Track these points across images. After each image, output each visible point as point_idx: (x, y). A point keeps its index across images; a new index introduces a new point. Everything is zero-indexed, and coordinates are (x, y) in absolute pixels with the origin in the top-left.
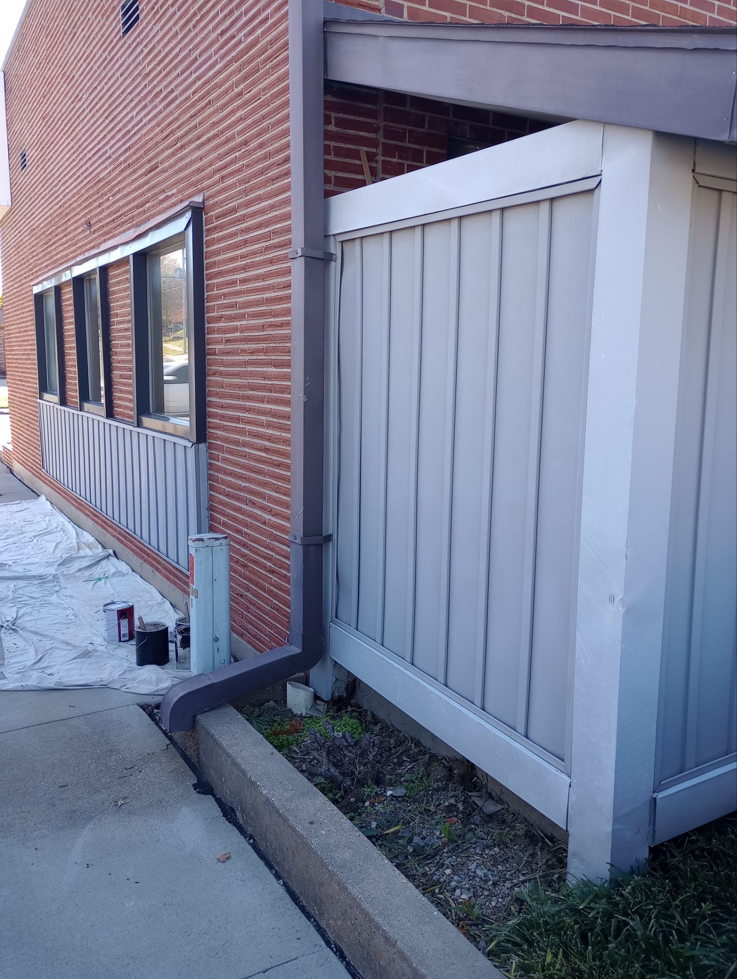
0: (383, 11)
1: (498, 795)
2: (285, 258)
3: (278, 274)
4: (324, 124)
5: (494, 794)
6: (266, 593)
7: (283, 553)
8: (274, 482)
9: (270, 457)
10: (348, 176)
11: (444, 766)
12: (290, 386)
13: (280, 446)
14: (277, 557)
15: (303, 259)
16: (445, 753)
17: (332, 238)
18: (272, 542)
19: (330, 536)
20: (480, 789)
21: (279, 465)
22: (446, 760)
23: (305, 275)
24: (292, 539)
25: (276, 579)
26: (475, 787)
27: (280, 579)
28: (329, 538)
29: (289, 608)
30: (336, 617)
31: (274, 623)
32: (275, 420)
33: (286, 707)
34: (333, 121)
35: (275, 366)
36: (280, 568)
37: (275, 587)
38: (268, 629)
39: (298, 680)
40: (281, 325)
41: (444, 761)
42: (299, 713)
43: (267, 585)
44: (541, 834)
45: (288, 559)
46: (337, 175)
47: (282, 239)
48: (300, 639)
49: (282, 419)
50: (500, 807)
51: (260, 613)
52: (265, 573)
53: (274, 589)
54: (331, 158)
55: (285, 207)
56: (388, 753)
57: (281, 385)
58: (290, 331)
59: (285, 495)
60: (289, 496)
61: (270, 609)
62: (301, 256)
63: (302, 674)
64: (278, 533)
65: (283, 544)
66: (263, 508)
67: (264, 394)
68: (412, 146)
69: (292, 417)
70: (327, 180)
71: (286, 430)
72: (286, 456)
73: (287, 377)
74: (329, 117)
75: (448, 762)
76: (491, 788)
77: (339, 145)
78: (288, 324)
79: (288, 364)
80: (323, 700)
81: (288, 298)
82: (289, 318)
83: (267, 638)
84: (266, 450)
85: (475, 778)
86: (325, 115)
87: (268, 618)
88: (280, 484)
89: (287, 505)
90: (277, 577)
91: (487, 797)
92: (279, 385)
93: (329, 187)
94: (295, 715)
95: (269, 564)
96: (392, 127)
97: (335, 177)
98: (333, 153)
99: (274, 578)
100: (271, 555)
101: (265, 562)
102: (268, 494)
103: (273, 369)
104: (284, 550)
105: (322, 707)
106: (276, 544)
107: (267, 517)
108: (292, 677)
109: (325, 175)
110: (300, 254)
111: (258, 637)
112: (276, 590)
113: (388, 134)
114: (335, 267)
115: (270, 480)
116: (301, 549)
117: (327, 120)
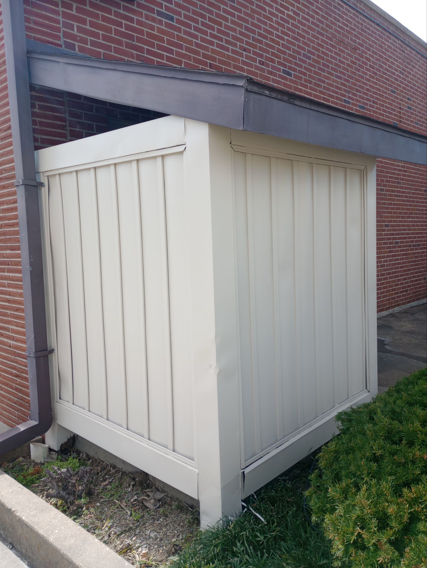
0: (63, 46)
1: (162, 487)
2: (12, 185)
3: (9, 194)
4: (32, 108)
5: (159, 488)
6: (13, 389)
7: (23, 364)
8: (14, 320)
9: (11, 305)
10: (49, 138)
11: (130, 477)
12: (20, 261)
13: (17, 298)
14: (20, 366)
15: (23, 186)
16: (130, 470)
17: (41, 174)
18: (15, 358)
19: (53, 350)
20: (151, 487)
21: (17, 310)
22: (131, 474)
23: (25, 195)
24: (28, 354)
25: (20, 380)
26: (148, 486)
27: (22, 380)
28: (52, 351)
29: (29, 397)
30: (60, 399)
31: (20, 408)
32: (13, 282)
33: (30, 459)
34: (37, 106)
35: (11, 250)
36: (22, 373)
37: (19, 385)
38: (17, 412)
39: (38, 441)
40: (13, 225)
41: (130, 475)
42: (39, 461)
43: (14, 385)
44: (186, 505)
45: (27, 367)
46: (42, 137)
47: (9, 174)
48: (37, 415)
49: (17, 281)
50: (163, 495)
51: (11, 403)
52: (13, 378)
53: (18, 387)
54: (38, 127)
55: (10, 155)
56: (96, 476)
57: (15, 261)
58: (18, 229)
59: (22, 328)
60: (24, 328)
61: (17, 400)
62: (22, 185)
63: (40, 437)
64: (19, 352)
65: (23, 358)
66: (8, 337)
67: (4, 267)
68: (87, 122)
69: (23, 280)
70: (35, 140)
71: (20, 288)
72: (21, 304)
73: (18, 256)
74: (35, 104)
75: (133, 475)
76: (158, 485)
77: (42, 120)
78: (17, 224)
79: (18, 248)
80: (55, 451)
81: (15, 209)
82: (18, 221)
83: (16, 418)
84: (8, 301)
85: (149, 481)
86: (32, 103)
87: (16, 406)
88: (18, 321)
89: (23, 334)
90: (20, 379)
91: (156, 490)
92: (14, 261)
93: (37, 144)
94: (36, 464)
95: (14, 371)
96: (73, 111)
97: (41, 138)
98: (38, 125)
99: (18, 380)
100: (15, 366)
101: (12, 370)
102: (11, 328)
103: (9, 252)
104: (23, 362)
105: (55, 456)
106: (18, 358)
107: (12, 342)
108: (34, 439)
109: (34, 137)
110: (21, 183)
111: (10, 418)
112: (20, 387)
113: (72, 114)
114: (44, 191)
115: (12, 319)
116: (34, 360)
117: (33, 106)
